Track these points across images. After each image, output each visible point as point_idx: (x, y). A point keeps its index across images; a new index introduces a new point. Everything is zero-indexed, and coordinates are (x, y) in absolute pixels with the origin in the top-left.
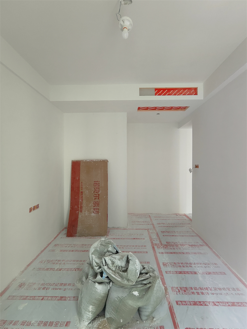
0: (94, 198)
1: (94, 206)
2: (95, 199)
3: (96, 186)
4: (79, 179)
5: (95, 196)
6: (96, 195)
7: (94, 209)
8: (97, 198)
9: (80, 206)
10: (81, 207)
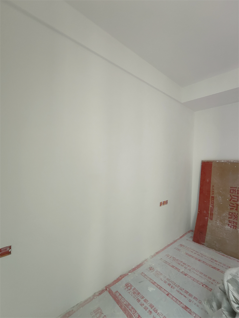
0: (229, 207)
1: (229, 218)
2: (231, 209)
3: (233, 193)
4: (210, 182)
5: (231, 205)
6: (234, 204)
7: (229, 221)
8: (235, 208)
9: (210, 212)
10: (212, 214)
